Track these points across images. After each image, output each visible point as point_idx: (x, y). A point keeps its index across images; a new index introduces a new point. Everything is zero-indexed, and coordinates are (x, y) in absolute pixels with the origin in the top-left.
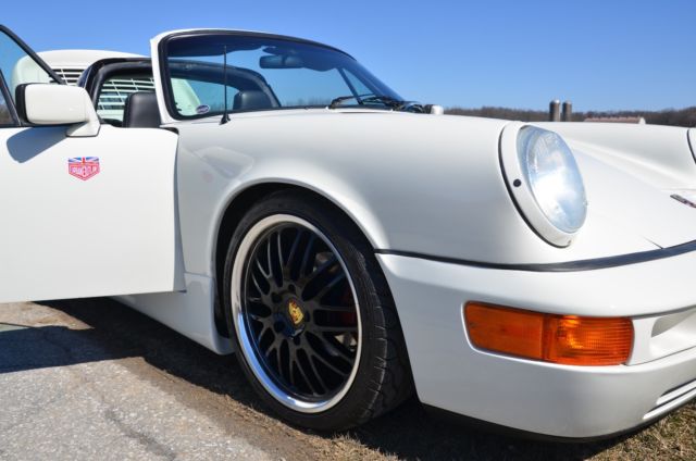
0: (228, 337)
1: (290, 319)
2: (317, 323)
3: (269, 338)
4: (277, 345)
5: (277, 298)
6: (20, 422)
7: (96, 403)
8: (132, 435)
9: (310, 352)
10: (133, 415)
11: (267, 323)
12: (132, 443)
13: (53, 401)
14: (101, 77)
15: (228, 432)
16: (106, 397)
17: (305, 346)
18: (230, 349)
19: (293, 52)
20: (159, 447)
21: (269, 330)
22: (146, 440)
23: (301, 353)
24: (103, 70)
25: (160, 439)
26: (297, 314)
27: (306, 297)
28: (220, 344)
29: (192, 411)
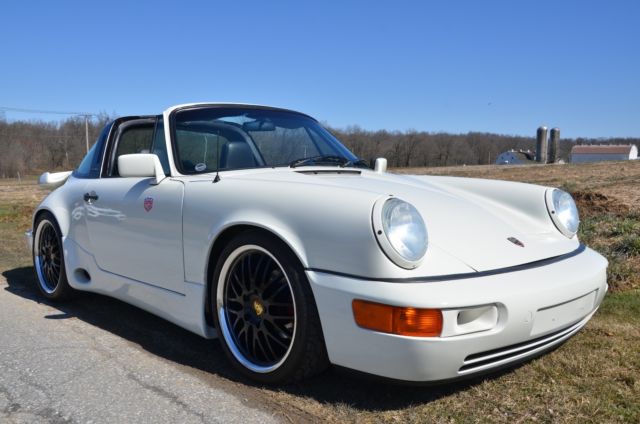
0: (214, 327)
1: (255, 312)
2: (270, 313)
3: (241, 324)
4: (245, 329)
5: (246, 299)
6: (70, 380)
7: (120, 371)
8: (148, 387)
9: (266, 333)
10: (147, 376)
11: (240, 314)
12: (148, 391)
13: (90, 368)
14: (120, 132)
15: (211, 386)
16: (127, 367)
17: (263, 328)
18: (215, 335)
19: (267, 119)
20: (167, 393)
21: (241, 320)
22: (158, 390)
23: (260, 334)
24: (122, 126)
25: (167, 390)
26: (259, 308)
27: (265, 297)
28: (208, 331)
29: (187, 375)
